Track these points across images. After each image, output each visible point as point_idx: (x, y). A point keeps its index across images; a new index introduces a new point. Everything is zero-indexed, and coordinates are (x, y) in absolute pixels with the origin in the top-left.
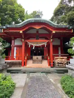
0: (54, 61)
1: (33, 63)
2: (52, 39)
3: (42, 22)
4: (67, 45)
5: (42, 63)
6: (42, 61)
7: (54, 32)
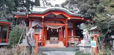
0: (68, 42)
1: (50, 43)
2: (67, 23)
3: (60, 10)
4: (78, 27)
5: (58, 44)
6: (58, 42)
7: (69, 18)
